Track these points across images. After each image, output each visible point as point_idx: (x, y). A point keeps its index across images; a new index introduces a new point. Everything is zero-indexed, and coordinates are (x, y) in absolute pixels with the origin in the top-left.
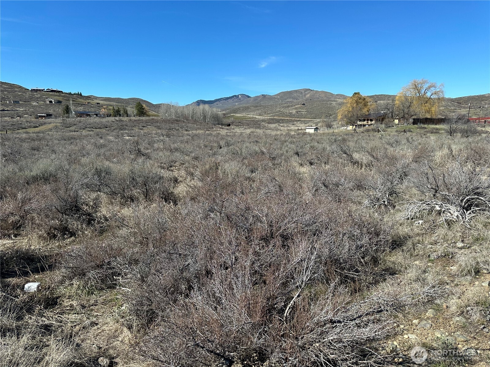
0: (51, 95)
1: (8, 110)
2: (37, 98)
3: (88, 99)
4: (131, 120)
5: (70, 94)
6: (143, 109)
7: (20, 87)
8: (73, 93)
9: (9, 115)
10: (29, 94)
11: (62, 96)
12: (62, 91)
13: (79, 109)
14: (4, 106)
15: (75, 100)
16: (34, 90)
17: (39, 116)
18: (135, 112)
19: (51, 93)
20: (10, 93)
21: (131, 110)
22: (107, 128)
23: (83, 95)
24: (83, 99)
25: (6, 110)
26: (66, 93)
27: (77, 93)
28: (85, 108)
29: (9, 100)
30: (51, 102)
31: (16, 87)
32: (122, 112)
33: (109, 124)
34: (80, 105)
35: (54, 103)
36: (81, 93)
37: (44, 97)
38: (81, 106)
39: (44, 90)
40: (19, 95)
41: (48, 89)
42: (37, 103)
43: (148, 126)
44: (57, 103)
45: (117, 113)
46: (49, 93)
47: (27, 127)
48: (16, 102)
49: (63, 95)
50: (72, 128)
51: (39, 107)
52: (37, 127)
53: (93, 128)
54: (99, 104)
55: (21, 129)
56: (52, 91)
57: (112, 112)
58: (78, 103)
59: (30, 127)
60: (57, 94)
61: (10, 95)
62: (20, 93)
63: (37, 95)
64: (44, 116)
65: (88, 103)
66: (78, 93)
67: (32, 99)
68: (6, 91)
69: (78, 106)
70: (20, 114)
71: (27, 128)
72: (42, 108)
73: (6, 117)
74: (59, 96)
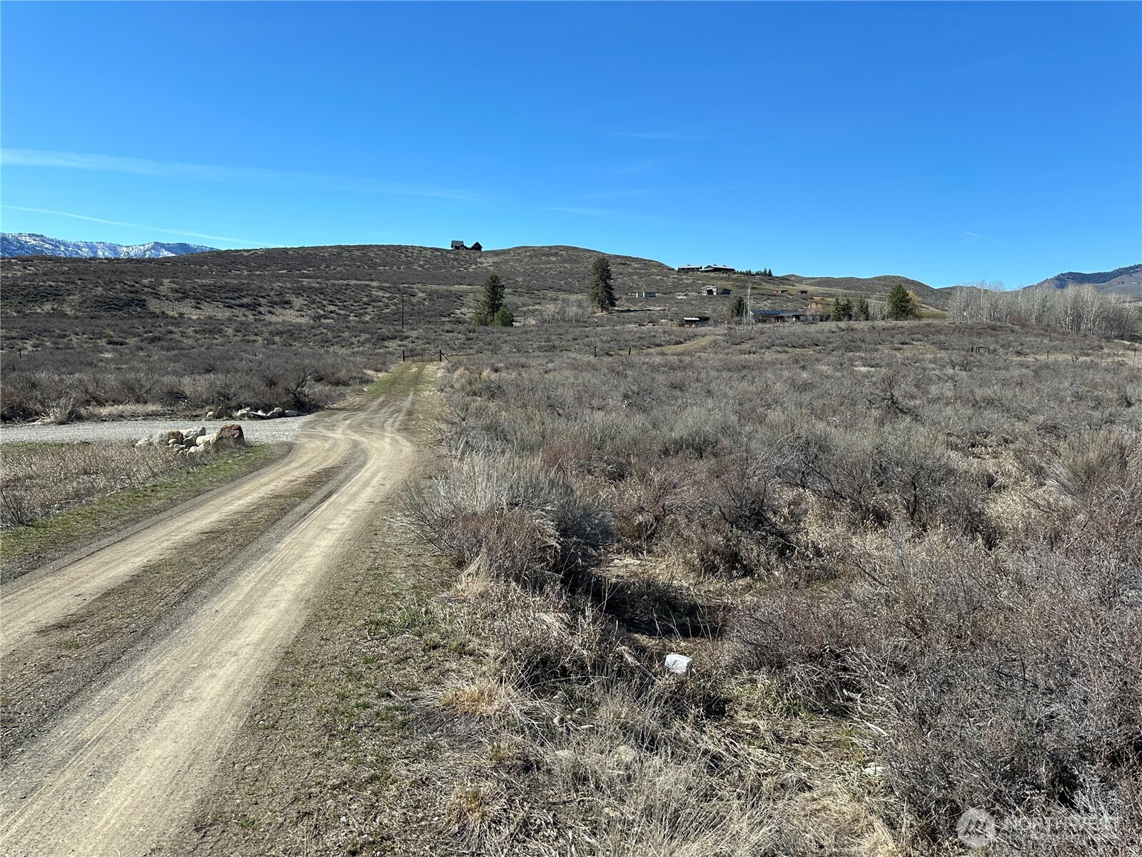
0: (713, 278)
1: (635, 310)
2: (687, 285)
3: (784, 284)
4: (874, 328)
5: (749, 274)
6: (908, 301)
7: (661, 265)
8: (754, 271)
9: (635, 320)
10: (674, 278)
11: (732, 280)
12: (733, 270)
13: (762, 305)
14: (631, 303)
15: (756, 286)
16: (683, 269)
17: (687, 321)
18: (887, 308)
19: (712, 274)
20: (642, 277)
21: (880, 304)
22: (817, 345)
23: (774, 274)
24: (773, 284)
25: (632, 311)
26: (741, 273)
27: (763, 270)
28: (775, 303)
29: (639, 291)
30: (710, 292)
31: (653, 266)
32: (855, 309)
33: (823, 338)
34: (765, 297)
35: (715, 294)
36: (770, 271)
37: (700, 282)
38: (768, 299)
39: (701, 268)
40: (657, 282)
41: (709, 266)
42: (686, 295)
43: (914, 343)
44: (722, 294)
45: (844, 312)
46: (709, 274)
47: (663, 343)
48: (650, 295)
49: (735, 276)
50: (745, 346)
51: (688, 303)
52: (681, 343)
53: (787, 345)
54: (806, 292)
55: (652, 347)
56: (716, 270)
57: (832, 309)
58: (761, 292)
59: (669, 343)
60: (724, 275)
61: (643, 281)
62: (659, 277)
63: (687, 279)
64: (695, 321)
65: (783, 292)
66: (766, 271)
67: (677, 287)
68: (636, 274)
69: (760, 299)
70: (654, 317)
71: (663, 346)
72: (692, 305)
73: (630, 323)
74: (727, 279)
